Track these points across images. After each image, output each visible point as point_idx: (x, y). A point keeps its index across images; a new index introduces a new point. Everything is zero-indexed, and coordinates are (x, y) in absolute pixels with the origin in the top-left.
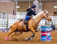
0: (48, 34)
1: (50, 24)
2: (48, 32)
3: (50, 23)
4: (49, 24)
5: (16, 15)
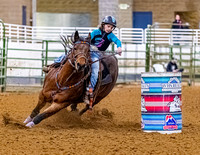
0: (172, 105)
1: (163, 57)
3: (161, 54)
4: (158, 57)
5: (31, 24)
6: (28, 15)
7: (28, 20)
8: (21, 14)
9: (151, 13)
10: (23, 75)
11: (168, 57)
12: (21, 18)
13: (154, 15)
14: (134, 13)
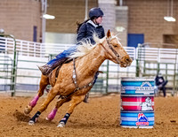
0: (144, 104)
1: (151, 72)
2: (144, 99)
3: (150, 69)
4: (147, 72)
5: (41, 41)
6: (38, 34)
7: (38, 38)
8: (32, 33)
9: (143, 35)
10: (31, 83)
11: (155, 72)
12: (32, 37)
13: (145, 37)
14: (129, 35)
